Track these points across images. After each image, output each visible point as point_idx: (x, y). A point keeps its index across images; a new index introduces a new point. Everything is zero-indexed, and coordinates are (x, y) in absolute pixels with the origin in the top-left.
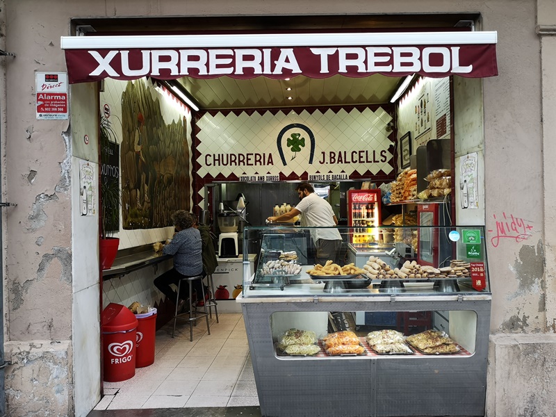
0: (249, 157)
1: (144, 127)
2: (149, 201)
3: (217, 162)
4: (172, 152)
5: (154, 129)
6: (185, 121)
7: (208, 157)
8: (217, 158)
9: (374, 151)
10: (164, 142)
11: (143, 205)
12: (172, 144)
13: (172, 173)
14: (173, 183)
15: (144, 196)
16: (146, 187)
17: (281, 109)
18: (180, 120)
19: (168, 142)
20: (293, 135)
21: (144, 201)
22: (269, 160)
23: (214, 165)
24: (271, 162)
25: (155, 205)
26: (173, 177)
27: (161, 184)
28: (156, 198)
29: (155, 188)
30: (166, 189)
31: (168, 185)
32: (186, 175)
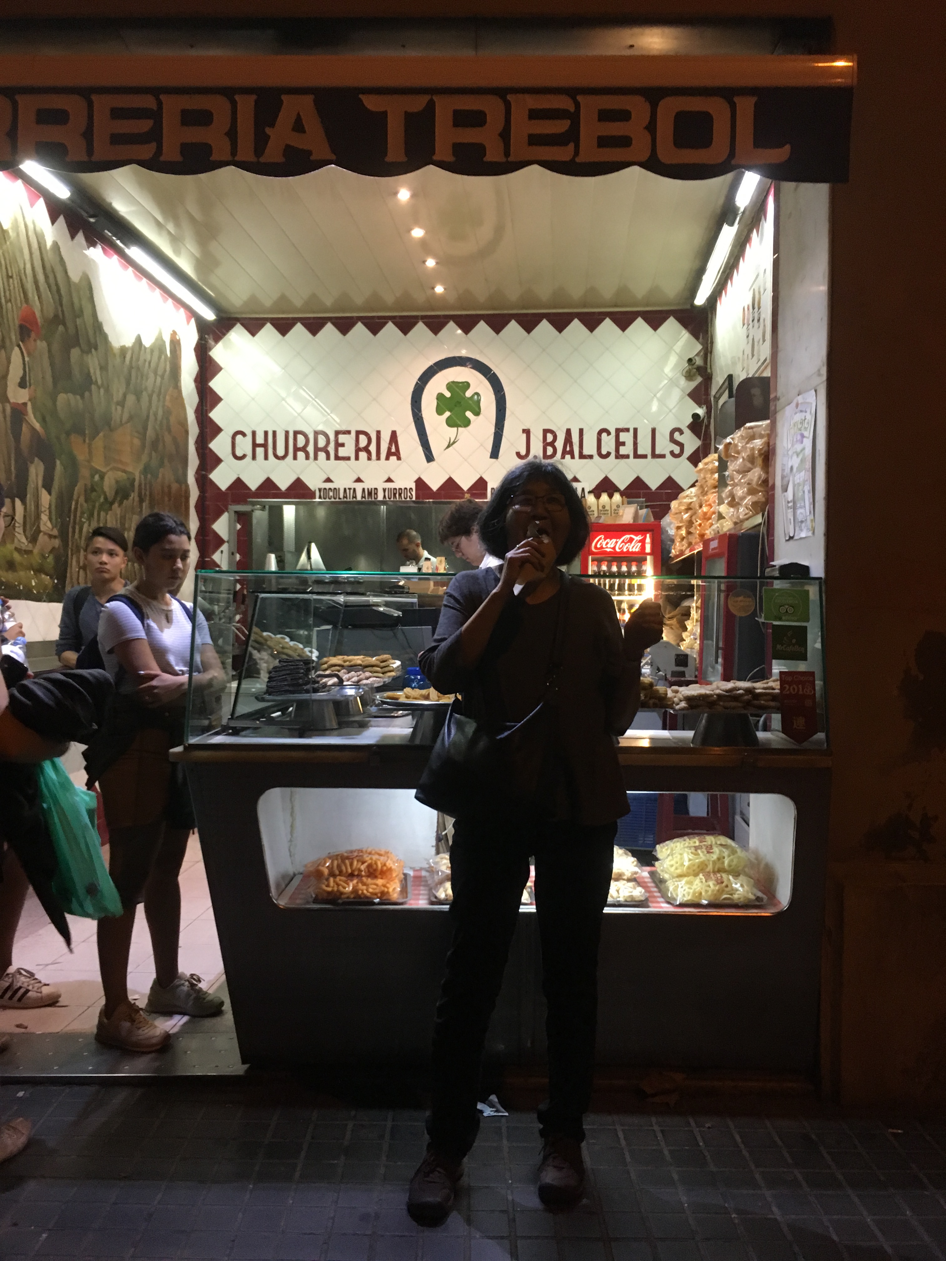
0: (342, 438)
1: (42, 345)
2: (55, 532)
3: (260, 451)
4: (131, 418)
5: (75, 353)
6: (176, 344)
7: (239, 438)
8: (260, 440)
9: (654, 431)
10: (107, 390)
11: (33, 539)
12: (131, 399)
13: (130, 469)
14: (134, 496)
15: (38, 517)
16: (45, 498)
17: (423, 318)
18: (160, 339)
19: (118, 390)
20: (451, 386)
21: (38, 531)
22: (389, 449)
23: (254, 457)
24: (394, 452)
25: (73, 544)
26: (134, 480)
27: (94, 494)
28: (77, 527)
29: (74, 503)
30: (111, 510)
31: (119, 499)
32: (178, 481)
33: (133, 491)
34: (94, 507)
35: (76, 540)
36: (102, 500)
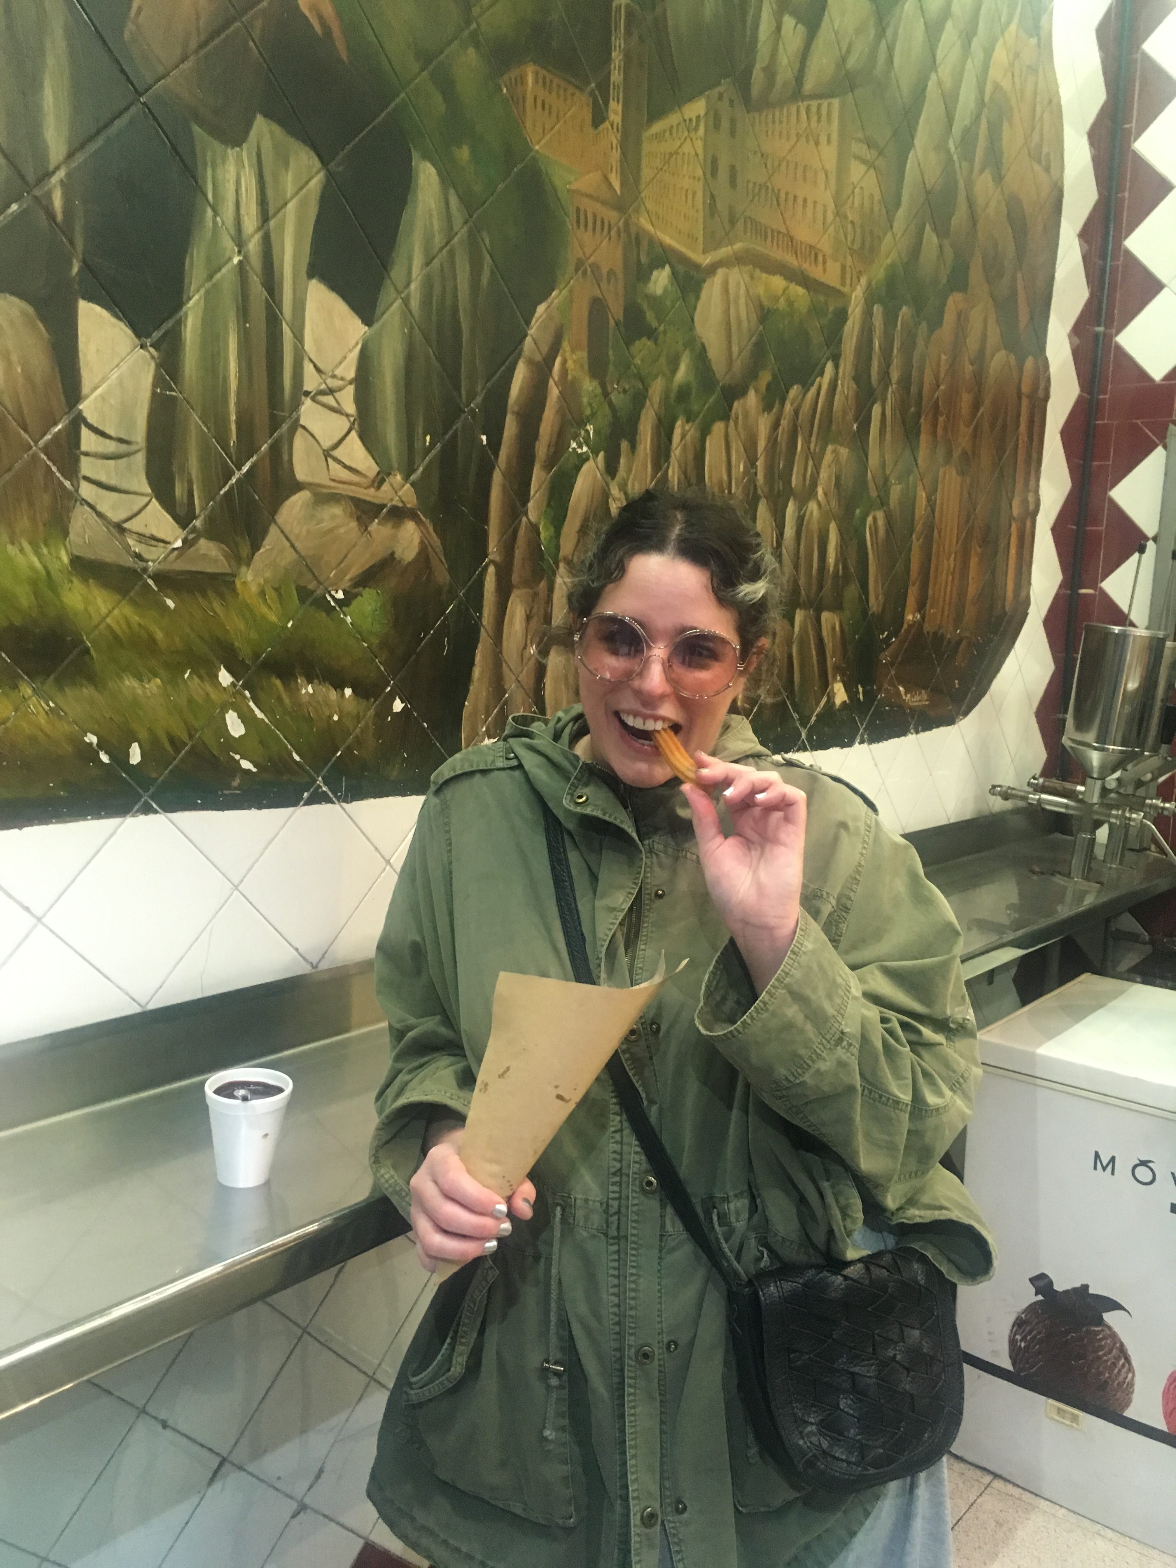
2: (398, 490)
4: (843, 84)
11: (234, 523)
13: (824, 273)
14: (836, 376)
16: (332, 330)
25: (509, 548)
26: (842, 316)
27: (642, 347)
28: (539, 478)
29: (521, 375)
30: (725, 416)
31: (765, 378)
32: (1011, 343)
33: (836, 359)
34: (639, 399)
35: (534, 528)
36: (682, 373)
